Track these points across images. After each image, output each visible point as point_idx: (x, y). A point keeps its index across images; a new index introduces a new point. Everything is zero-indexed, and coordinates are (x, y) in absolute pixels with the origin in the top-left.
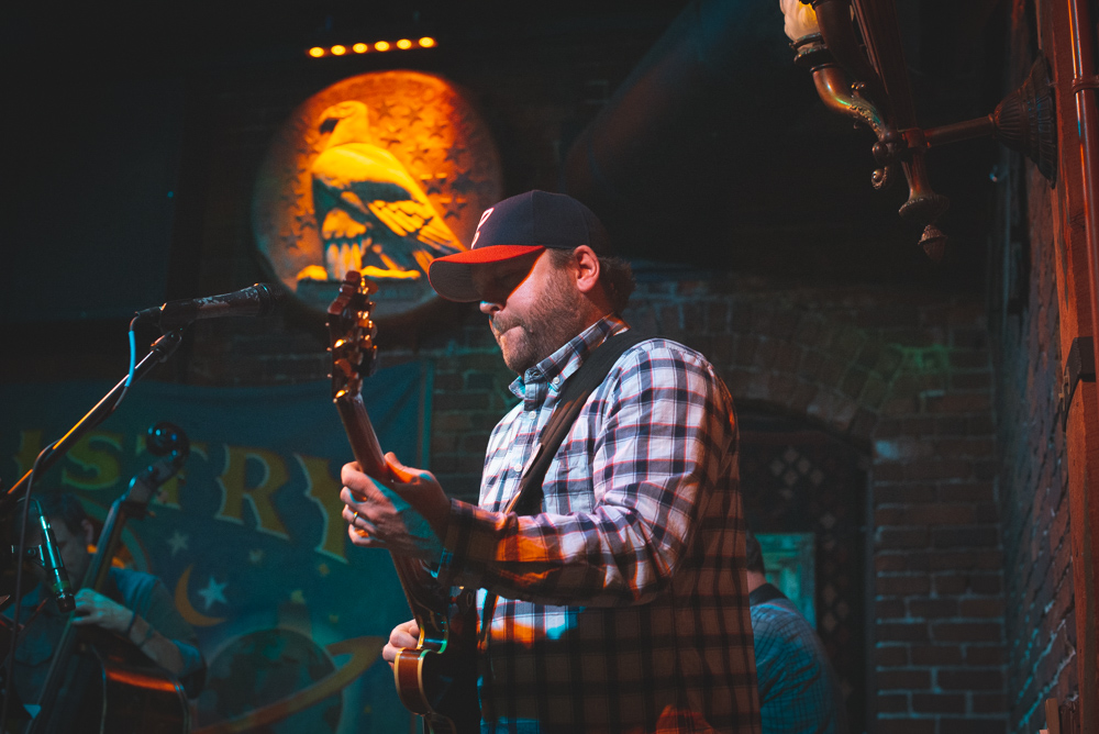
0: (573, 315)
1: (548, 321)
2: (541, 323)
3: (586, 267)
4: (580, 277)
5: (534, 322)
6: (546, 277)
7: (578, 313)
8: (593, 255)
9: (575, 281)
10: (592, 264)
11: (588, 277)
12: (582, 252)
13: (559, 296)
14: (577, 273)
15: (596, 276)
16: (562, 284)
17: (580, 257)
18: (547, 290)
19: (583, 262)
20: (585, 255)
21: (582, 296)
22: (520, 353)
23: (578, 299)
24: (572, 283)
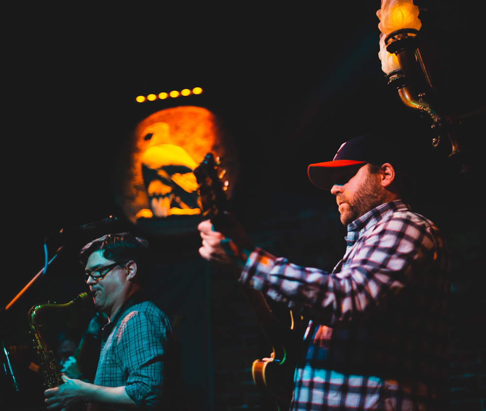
0: (376, 197)
1: (362, 200)
2: (359, 201)
3: (388, 174)
4: (384, 179)
5: (355, 201)
6: (365, 177)
7: (379, 197)
8: (392, 169)
9: (381, 180)
10: (391, 173)
11: (388, 179)
12: (386, 166)
13: (370, 187)
14: (382, 177)
15: (392, 179)
16: (373, 181)
17: (385, 169)
18: (364, 185)
19: (386, 172)
20: (388, 168)
21: (383, 188)
22: (347, 217)
23: (380, 189)
24: (378, 181)
